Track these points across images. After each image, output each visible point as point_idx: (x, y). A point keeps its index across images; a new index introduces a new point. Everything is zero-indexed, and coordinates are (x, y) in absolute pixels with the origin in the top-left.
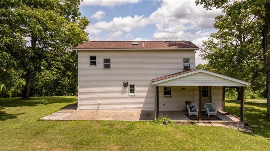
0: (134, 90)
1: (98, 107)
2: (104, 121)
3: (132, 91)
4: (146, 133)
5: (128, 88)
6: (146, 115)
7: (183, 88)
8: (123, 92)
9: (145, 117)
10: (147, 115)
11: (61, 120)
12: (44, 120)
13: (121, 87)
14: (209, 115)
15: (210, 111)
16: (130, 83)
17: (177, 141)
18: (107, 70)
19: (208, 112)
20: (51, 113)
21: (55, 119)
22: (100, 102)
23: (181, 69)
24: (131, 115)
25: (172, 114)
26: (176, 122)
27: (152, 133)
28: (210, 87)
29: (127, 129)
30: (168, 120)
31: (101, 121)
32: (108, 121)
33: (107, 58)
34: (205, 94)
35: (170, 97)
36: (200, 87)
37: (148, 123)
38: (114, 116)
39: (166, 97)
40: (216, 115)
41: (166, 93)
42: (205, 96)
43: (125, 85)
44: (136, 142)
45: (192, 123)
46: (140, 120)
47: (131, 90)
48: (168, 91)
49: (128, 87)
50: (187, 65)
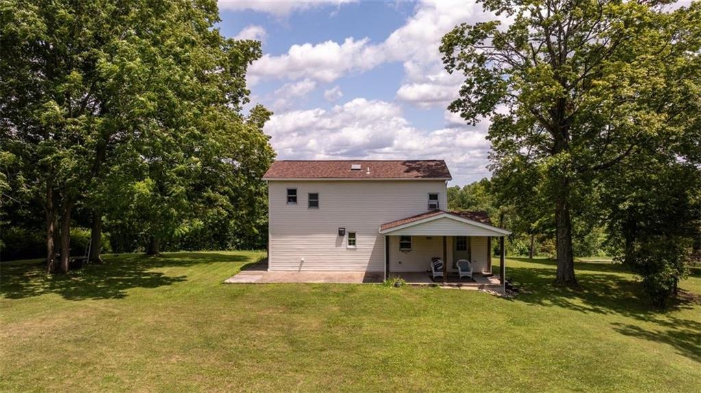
0: (354, 241)
1: (300, 267)
2: (315, 284)
3: (352, 242)
4: (371, 296)
5: (346, 239)
6: (371, 277)
7: (429, 238)
8: (338, 244)
9: (371, 279)
10: (373, 277)
11: (254, 284)
12: (230, 283)
13: (335, 236)
14: (461, 276)
15: (462, 271)
16: (348, 230)
17: (407, 303)
18: (314, 211)
19: (460, 272)
20: (232, 275)
21: (245, 282)
22: (303, 259)
23: (425, 208)
24: (350, 277)
25: (409, 276)
26: (413, 285)
27: (379, 295)
29: (347, 292)
30: (401, 281)
31: (309, 284)
32: (319, 284)
33: (313, 192)
34: (461, 247)
35: (409, 251)
37: (374, 287)
38: (326, 279)
39: (403, 251)
40: (471, 276)
41: (402, 245)
42: (461, 249)
43: (341, 233)
44: (358, 303)
45: (434, 286)
46: (364, 282)
47: (350, 241)
49: (345, 236)
50: (434, 202)
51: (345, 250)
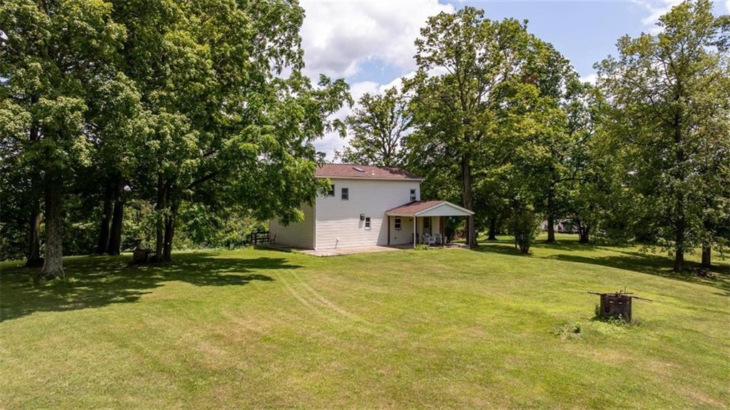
0: (370, 223)
1: (336, 245)
3: (368, 225)
5: (364, 222)
8: (360, 227)
13: (359, 220)
16: (366, 216)
18: (345, 201)
22: (338, 239)
23: (409, 200)
28: (431, 217)
33: (345, 187)
34: (427, 225)
35: (400, 229)
36: (442, 218)
39: (397, 230)
41: (397, 225)
42: (426, 227)
43: (362, 218)
45: (440, 248)
47: (366, 224)
48: (398, 222)
49: (364, 220)
50: (413, 195)
51: (364, 231)
